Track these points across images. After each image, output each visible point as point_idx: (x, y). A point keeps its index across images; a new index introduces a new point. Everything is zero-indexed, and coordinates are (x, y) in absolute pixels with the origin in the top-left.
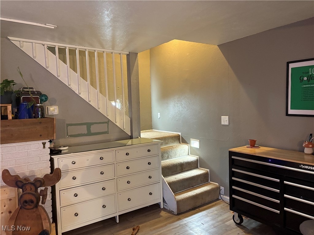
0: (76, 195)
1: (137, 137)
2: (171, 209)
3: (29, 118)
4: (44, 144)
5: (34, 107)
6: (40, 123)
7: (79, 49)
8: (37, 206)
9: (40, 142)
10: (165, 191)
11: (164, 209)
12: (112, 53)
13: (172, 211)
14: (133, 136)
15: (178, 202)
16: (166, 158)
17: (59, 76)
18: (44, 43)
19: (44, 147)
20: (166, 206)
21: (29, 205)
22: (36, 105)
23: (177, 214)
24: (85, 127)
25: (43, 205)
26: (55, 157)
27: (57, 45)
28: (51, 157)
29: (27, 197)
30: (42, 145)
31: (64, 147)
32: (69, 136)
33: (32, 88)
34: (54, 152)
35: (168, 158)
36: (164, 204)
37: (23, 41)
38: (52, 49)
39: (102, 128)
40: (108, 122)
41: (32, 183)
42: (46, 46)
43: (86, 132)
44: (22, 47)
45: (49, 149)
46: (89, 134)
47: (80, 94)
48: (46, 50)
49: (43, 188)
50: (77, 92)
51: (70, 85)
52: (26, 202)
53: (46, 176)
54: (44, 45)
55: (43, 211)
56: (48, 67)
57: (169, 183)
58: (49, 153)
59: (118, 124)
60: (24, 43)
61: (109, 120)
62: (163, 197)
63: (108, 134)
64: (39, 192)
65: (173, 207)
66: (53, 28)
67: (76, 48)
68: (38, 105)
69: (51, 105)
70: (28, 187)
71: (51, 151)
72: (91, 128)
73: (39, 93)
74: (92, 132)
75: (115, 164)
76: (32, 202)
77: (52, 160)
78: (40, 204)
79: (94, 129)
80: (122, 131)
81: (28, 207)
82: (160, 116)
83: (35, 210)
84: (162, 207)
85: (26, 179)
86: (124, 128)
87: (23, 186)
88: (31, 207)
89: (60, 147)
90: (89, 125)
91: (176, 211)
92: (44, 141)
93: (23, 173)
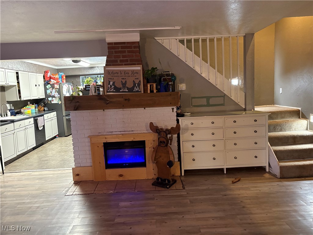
0: (193, 146)
1: (251, 109)
2: (275, 173)
3: (165, 92)
4: (173, 109)
5: (168, 84)
6: (171, 95)
7: (202, 38)
8: (167, 145)
9: (171, 108)
10: (270, 157)
11: (269, 173)
12: (229, 37)
13: (276, 175)
14: (247, 109)
15: (281, 168)
16: (278, 130)
17: (186, 61)
18: (176, 38)
19: (173, 111)
20: (271, 170)
21: (163, 144)
22: (169, 83)
23: (280, 178)
24: (205, 99)
25: (170, 146)
26: (180, 119)
27: (185, 38)
28: (177, 118)
29: (162, 139)
30: (172, 110)
31: (187, 113)
32: (193, 106)
33: (169, 72)
34: (179, 115)
35: (281, 130)
36: (270, 168)
37: (164, 39)
38: (182, 42)
39: (220, 101)
40: (224, 96)
41: (164, 131)
42: (178, 40)
43: (206, 104)
44: (163, 43)
45: (176, 113)
46: (208, 105)
47: (202, 74)
48: (178, 42)
49: (170, 135)
50: (199, 72)
51: (194, 67)
52: (161, 142)
53: (172, 128)
54: (176, 39)
55: (170, 149)
56: (179, 56)
57: (276, 150)
58: (176, 115)
59: (233, 98)
60: (164, 40)
61: (225, 95)
62: (269, 163)
63: (224, 106)
64: (168, 138)
65: (277, 171)
66: (180, 28)
67: (199, 38)
68: (170, 83)
69: (181, 83)
70: (162, 133)
71: (177, 114)
72: (210, 101)
73: (173, 75)
74: (210, 104)
75: (224, 128)
76: (164, 142)
77: (178, 120)
78: (169, 145)
79: (212, 101)
80: (237, 104)
81: (162, 145)
82: (281, 91)
83: (166, 147)
84: (267, 170)
85: (162, 129)
86: (239, 101)
87: (159, 132)
88: (164, 146)
89: (185, 113)
90: (208, 98)
91: (279, 175)
92: (173, 107)
93: (161, 126)
